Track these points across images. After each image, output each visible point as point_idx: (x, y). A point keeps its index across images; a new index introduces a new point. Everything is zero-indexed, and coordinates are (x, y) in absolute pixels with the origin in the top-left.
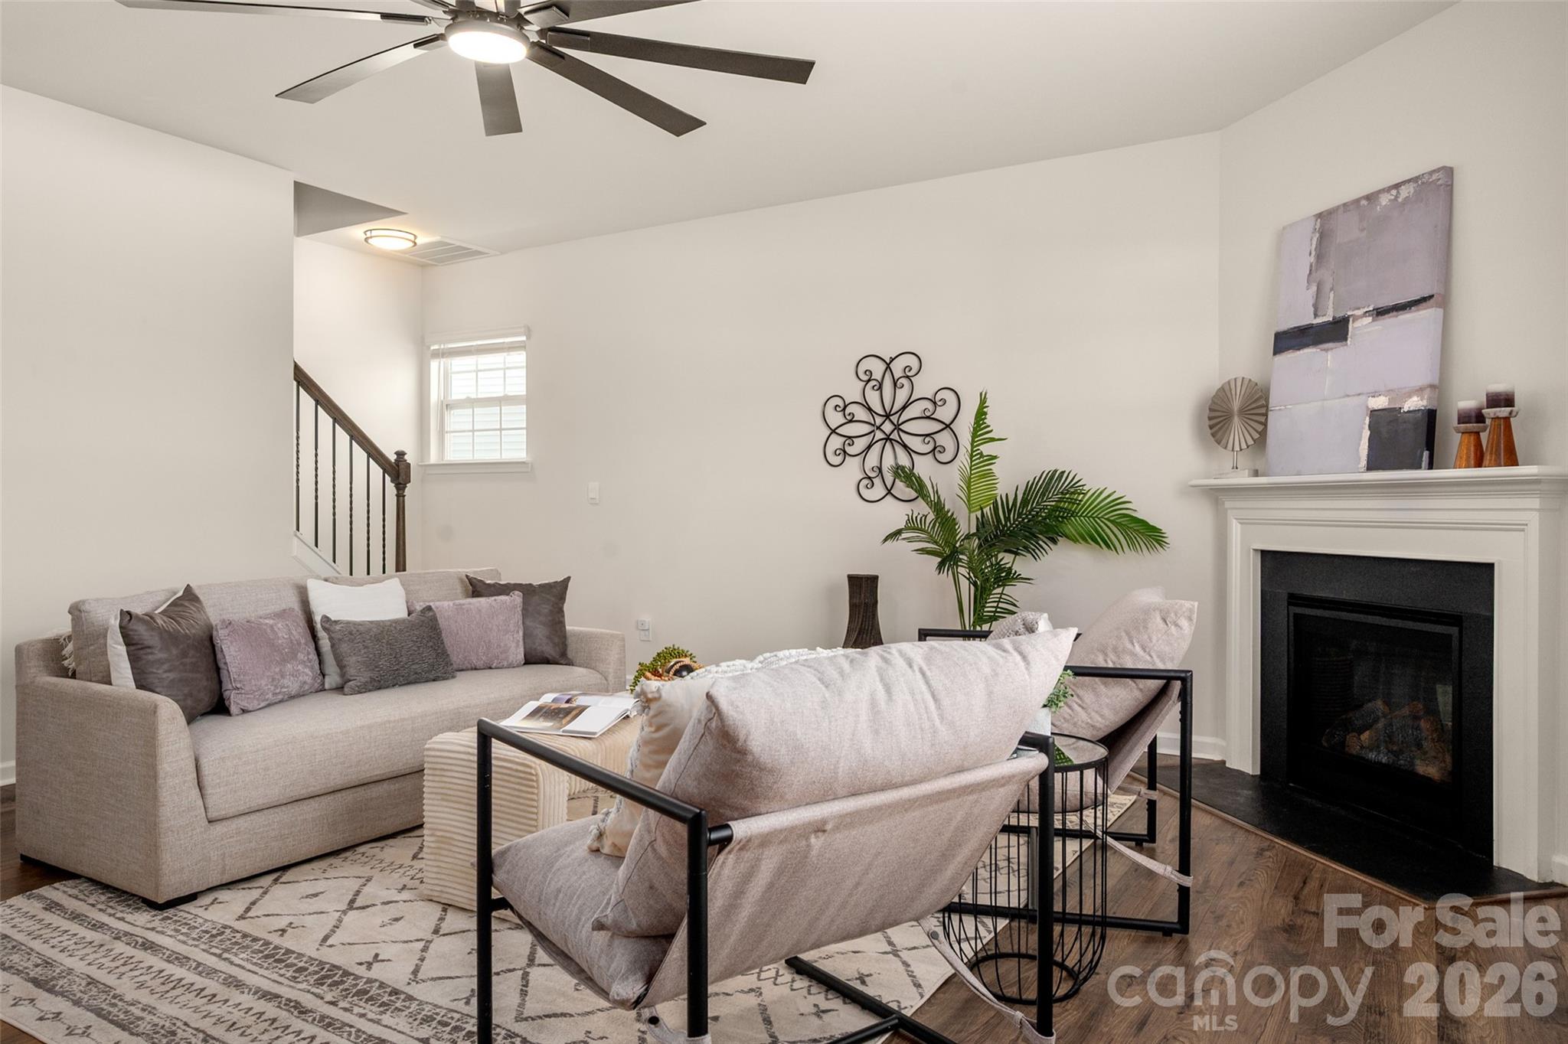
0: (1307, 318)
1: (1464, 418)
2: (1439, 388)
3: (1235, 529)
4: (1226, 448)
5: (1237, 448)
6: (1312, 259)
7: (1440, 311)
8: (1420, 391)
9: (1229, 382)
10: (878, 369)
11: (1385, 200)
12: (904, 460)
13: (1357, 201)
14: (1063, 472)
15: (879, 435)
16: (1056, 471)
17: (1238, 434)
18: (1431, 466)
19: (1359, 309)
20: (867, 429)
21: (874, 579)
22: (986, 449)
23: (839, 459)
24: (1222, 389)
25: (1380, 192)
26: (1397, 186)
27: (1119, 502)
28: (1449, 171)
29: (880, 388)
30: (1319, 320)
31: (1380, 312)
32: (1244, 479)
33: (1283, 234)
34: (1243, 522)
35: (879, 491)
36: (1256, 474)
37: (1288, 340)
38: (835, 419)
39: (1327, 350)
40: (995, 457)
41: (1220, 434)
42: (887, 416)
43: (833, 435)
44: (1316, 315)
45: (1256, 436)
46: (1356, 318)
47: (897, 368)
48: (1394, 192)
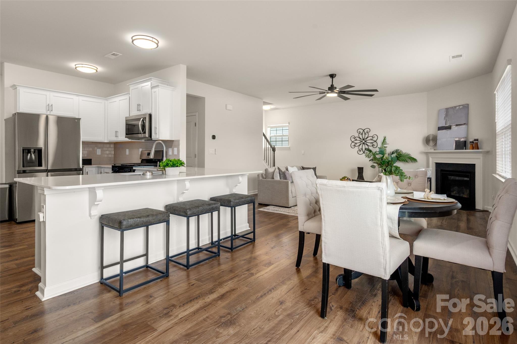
0: (444, 125)
1: (471, 142)
2: (467, 138)
3: (431, 159)
4: (429, 145)
5: (431, 146)
6: (445, 116)
7: (467, 126)
8: (463, 138)
9: (429, 135)
10: (362, 131)
11: (457, 108)
12: (367, 147)
13: (453, 107)
14: (398, 150)
15: (362, 143)
16: (397, 149)
17: (431, 143)
18: (465, 149)
19: (453, 124)
20: (359, 142)
21: (363, 168)
22: (385, 146)
23: (354, 147)
24: (428, 136)
25: (457, 106)
26: (460, 106)
27: (409, 155)
28: (468, 105)
29: (362, 134)
30: (446, 126)
31: (457, 125)
32: (433, 151)
33: (439, 111)
34: (432, 158)
35: (362, 152)
36: (435, 150)
37: (440, 129)
38: (353, 140)
39: (448, 130)
40: (387, 147)
41: (428, 143)
42: (364, 139)
43: (353, 143)
44: (446, 125)
45: (435, 144)
46: (453, 126)
47: (366, 131)
48: (459, 107)
